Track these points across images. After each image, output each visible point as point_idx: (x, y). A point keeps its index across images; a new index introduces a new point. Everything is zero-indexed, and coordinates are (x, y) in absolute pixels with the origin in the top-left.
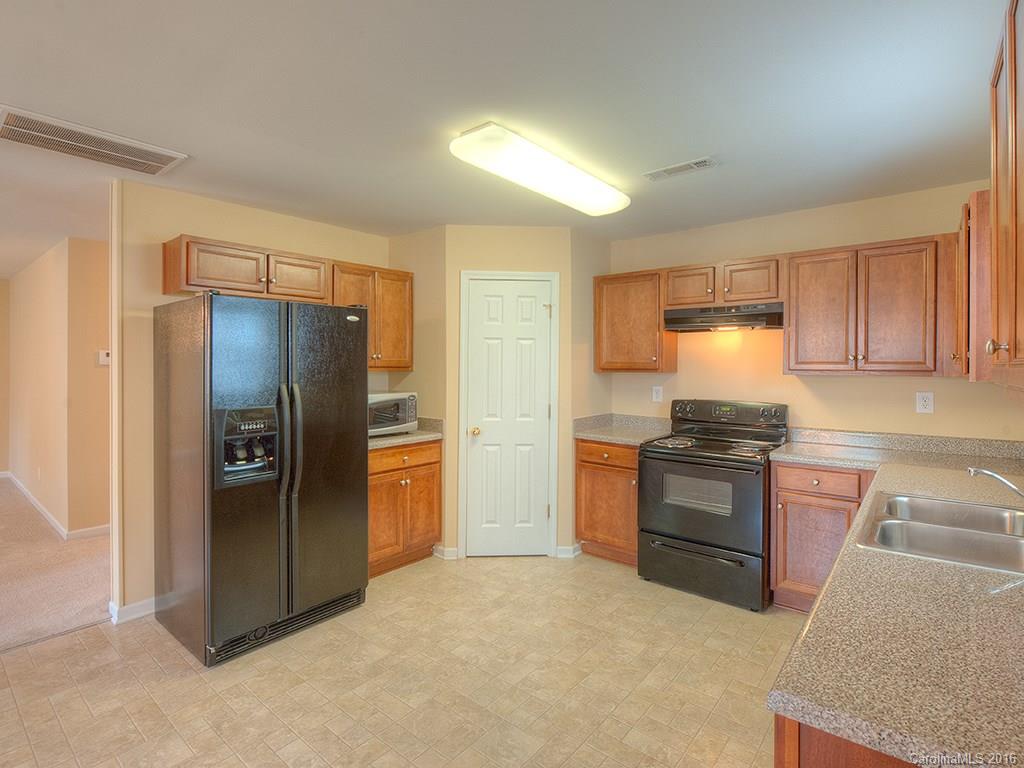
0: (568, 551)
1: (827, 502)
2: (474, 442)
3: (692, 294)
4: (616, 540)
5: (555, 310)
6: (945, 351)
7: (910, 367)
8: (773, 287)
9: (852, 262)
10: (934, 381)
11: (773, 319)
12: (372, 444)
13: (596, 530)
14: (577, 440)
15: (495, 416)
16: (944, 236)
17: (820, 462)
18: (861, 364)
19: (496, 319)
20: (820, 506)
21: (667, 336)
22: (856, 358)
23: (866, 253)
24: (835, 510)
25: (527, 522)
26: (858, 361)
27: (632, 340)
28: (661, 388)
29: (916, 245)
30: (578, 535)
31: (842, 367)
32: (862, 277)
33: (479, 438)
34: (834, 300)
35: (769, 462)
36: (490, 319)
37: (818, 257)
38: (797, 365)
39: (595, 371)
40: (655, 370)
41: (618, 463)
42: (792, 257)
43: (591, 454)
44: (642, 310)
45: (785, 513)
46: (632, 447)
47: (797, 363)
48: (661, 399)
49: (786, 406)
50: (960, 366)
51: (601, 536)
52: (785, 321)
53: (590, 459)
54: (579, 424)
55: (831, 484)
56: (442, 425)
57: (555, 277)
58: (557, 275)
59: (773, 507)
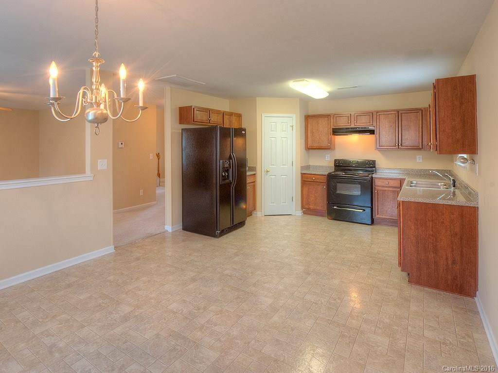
0: (299, 213)
1: (391, 189)
2: (267, 174)
3: (342, 123)
4: (318, 207)
5: (294, 128)
6: (425, 143)
7: (415, 148)
8: (371, 122)
9: (397, 115)
10: (422, 152)
11: (372, 132)
12: (248, 173)
13: (310, 205)
14: (301, 173)
15: (274, 165)
16: (424, 108)
17: (389, 177)
18: (400, 146)
19: (274, 131)
20: (388, 190)
21: (333, 136)
22: (398, 145)
23: (401, 112)
24: (394, 191)
25: (285, 203)
26: (399, 146)
27: (320, 138)
28: (329, 155)
29: (416, 110)
30: (303, 207)
31: (394, 147)
32: (400, 120)
33: (269, 173)
34: (391, 126)
35: (372, 177)
36: (272, 131)
37: (386, 112)
38: (380, 148)
39: (306, 149)
40: (329, 149)
41: (318, 181)
42: (377, 112)
43: (307, 178)
44: (324, 128)
45: (378, 193)
46: (325, 175)
47: (379, 146)
48: (329, 159)
49: (375, 161)
50: (428, 147)
51: (312, 207)
52: (375, 132)
53: (306, 180)
54: (302, 168)
55: (392, 183)
56: (256, 169)
57: (294, 116)
58: (295, 115)
59: (373, 192)
